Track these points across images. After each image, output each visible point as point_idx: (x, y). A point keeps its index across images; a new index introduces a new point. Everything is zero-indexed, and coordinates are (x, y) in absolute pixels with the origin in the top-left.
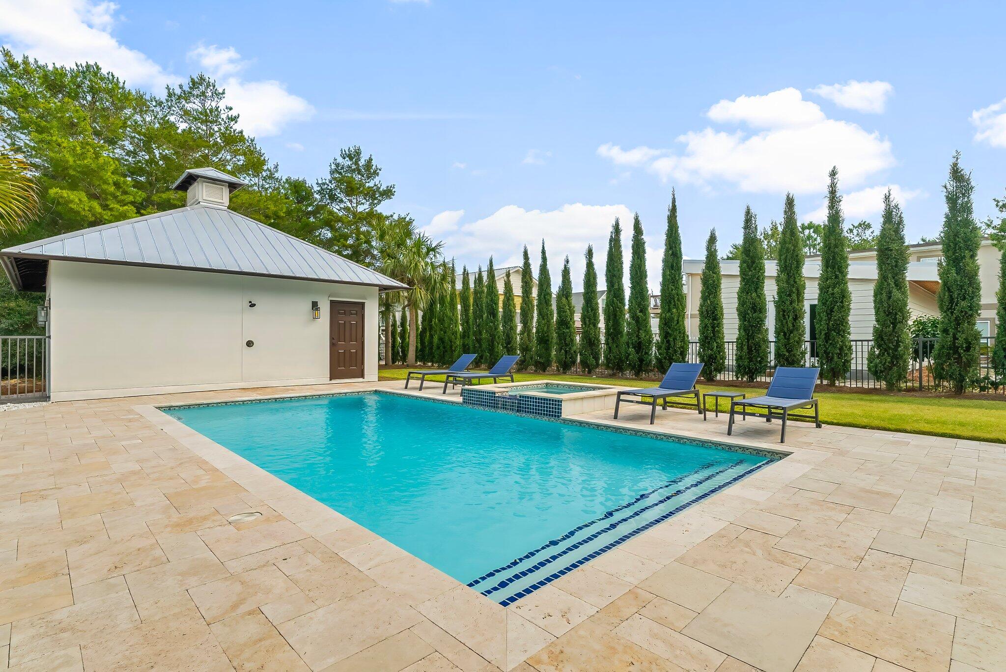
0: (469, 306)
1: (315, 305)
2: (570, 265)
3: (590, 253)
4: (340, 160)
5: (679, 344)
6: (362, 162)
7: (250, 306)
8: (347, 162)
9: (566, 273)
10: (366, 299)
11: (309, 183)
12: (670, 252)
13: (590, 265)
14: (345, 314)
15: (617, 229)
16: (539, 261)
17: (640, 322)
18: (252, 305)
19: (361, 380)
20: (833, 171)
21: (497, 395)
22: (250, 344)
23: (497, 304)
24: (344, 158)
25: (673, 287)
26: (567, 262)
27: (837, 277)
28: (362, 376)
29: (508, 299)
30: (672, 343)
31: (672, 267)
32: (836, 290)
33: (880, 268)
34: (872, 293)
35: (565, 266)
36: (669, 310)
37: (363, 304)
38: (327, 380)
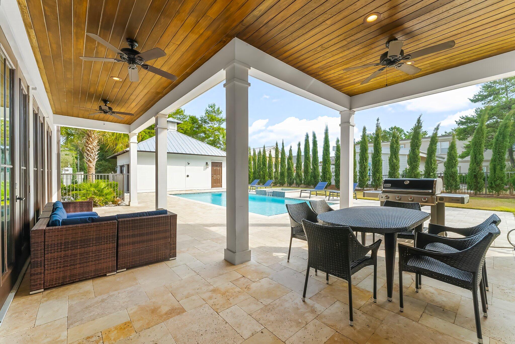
0: (256, 163)
1: (207, 163)
2: (292, 148)
3: (299, 145)
4: (208, 108)
5: (328, 176)
6: (216, 109)
8: (211, 109)
9: (291, 151)
10: (222, 161)
11: (197, 117)
12: (326, 145)
13: (299, 149)
14: (216, 166)
15: (307, 136)
16: (281, 147)
17: (315, 169)
18: (189, 164)
19: (221, 188)
20: (378, 119)
21: (266, 191)
22: (188, 176)
23: (266, 162)
24: (209, 108)
25: (326, 157)
26: (291, 147)
27: (377, 154)
28: (221, 187)
29: (270, 160)
30: (326, 176)
31: (326, 150)
32: (377, 159)
33: (391, 150)
34: (388, 159)
35: (290, 149)
36: (325, 165)
37: (221, 163)
38: (211, 188)
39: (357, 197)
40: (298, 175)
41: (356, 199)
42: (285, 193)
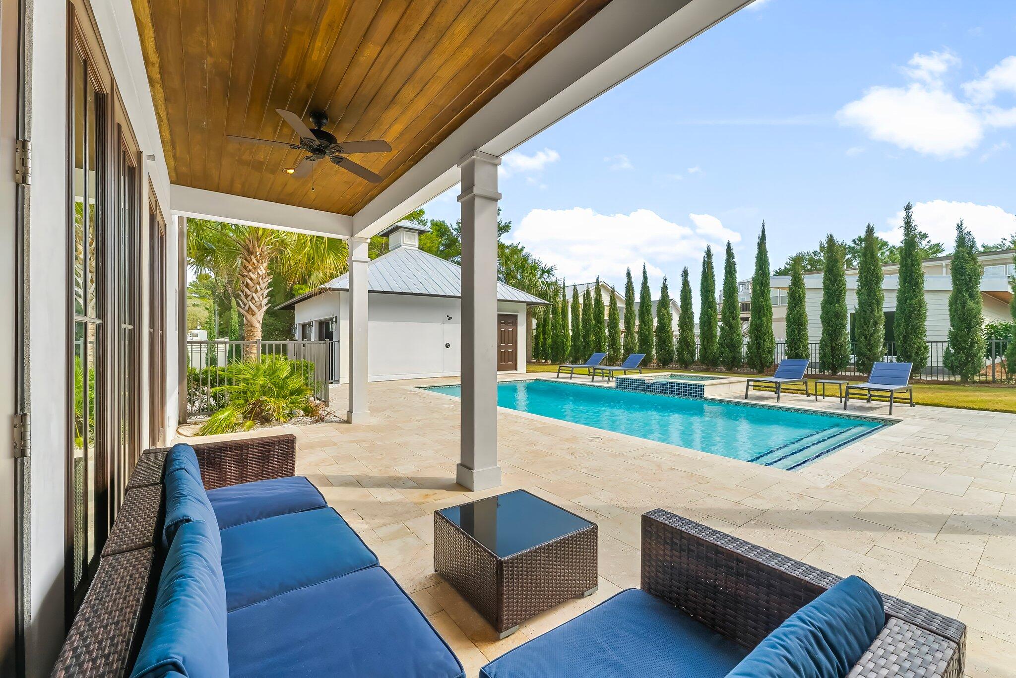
2: (668, 283)
3: (685, 273)
5: (768, 345)
7: (449, 319)
9: (664, 289)
10: (518, 312)
12: (760, 272)
13: (686, 283)
14: (504, 323)
15: (709, 254)
16: (642, 280)
17: (731, 327)
18: (450, 318)
19: (515, 372)
20: (907, 206)
21: (646, 382)
22: (449, 346)
23: (603, 314)
25: (763, 300)
26: (665, 280)
27: (914, 290)
28: (516, 369)
29: (614, 310)
30: (762, 344)
31: (762, 283)
32: (914, 301)
33: (955, 282)
34: (947, 302)
35: (664, 283)
36: (760, 318)
37: (516, 316)
38: (496, 372)
39: (914, 400)
40: (686, 342)
41: (913, 405)
42: (705, 388)
